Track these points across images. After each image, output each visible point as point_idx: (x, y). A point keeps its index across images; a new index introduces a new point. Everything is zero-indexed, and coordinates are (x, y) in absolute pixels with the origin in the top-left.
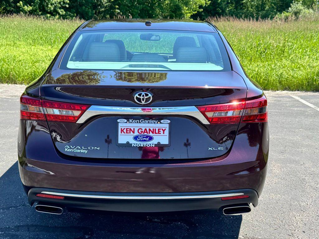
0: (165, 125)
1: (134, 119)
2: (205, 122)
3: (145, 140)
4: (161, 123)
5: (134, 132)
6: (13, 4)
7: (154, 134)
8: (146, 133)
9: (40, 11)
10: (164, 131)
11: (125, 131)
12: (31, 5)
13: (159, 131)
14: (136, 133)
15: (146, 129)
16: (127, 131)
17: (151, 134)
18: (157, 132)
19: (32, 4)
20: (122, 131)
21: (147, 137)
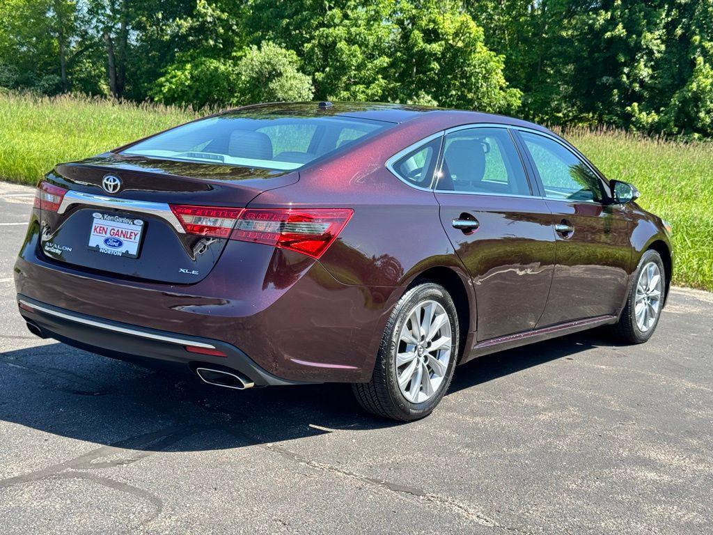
0: (137, 227)
1: (109, 215)
2: (181, 230)
3: (114, 246)
4: (133, 224)
5: (106, 233)
6: (619, 109)
7: (125, 239)
8: (117, 236)
9: (675, 126)
10: (135, 235)
11: (98, 230)
12: (658, 112)
13: (131, 235)
14: (108, 235)
15: (118, 231)
16: (100, 230)
17: (122, 238)
18: (128, 236)
19: (662, 109)
20: (95, 229)
21: (118, 241)
